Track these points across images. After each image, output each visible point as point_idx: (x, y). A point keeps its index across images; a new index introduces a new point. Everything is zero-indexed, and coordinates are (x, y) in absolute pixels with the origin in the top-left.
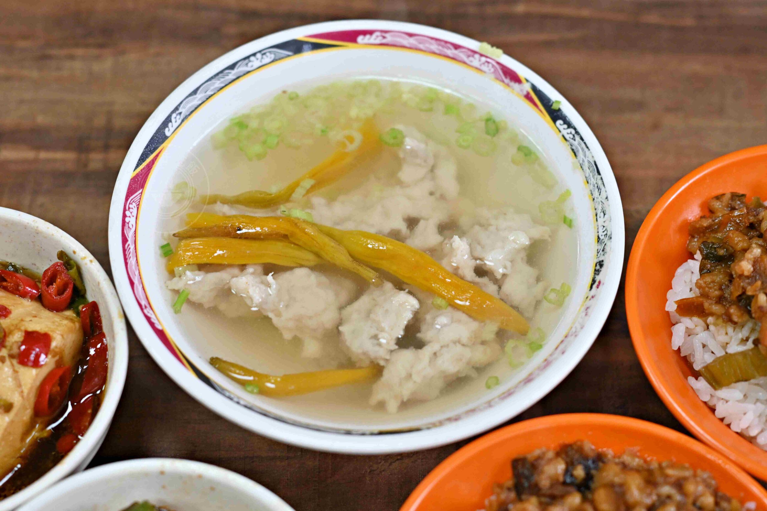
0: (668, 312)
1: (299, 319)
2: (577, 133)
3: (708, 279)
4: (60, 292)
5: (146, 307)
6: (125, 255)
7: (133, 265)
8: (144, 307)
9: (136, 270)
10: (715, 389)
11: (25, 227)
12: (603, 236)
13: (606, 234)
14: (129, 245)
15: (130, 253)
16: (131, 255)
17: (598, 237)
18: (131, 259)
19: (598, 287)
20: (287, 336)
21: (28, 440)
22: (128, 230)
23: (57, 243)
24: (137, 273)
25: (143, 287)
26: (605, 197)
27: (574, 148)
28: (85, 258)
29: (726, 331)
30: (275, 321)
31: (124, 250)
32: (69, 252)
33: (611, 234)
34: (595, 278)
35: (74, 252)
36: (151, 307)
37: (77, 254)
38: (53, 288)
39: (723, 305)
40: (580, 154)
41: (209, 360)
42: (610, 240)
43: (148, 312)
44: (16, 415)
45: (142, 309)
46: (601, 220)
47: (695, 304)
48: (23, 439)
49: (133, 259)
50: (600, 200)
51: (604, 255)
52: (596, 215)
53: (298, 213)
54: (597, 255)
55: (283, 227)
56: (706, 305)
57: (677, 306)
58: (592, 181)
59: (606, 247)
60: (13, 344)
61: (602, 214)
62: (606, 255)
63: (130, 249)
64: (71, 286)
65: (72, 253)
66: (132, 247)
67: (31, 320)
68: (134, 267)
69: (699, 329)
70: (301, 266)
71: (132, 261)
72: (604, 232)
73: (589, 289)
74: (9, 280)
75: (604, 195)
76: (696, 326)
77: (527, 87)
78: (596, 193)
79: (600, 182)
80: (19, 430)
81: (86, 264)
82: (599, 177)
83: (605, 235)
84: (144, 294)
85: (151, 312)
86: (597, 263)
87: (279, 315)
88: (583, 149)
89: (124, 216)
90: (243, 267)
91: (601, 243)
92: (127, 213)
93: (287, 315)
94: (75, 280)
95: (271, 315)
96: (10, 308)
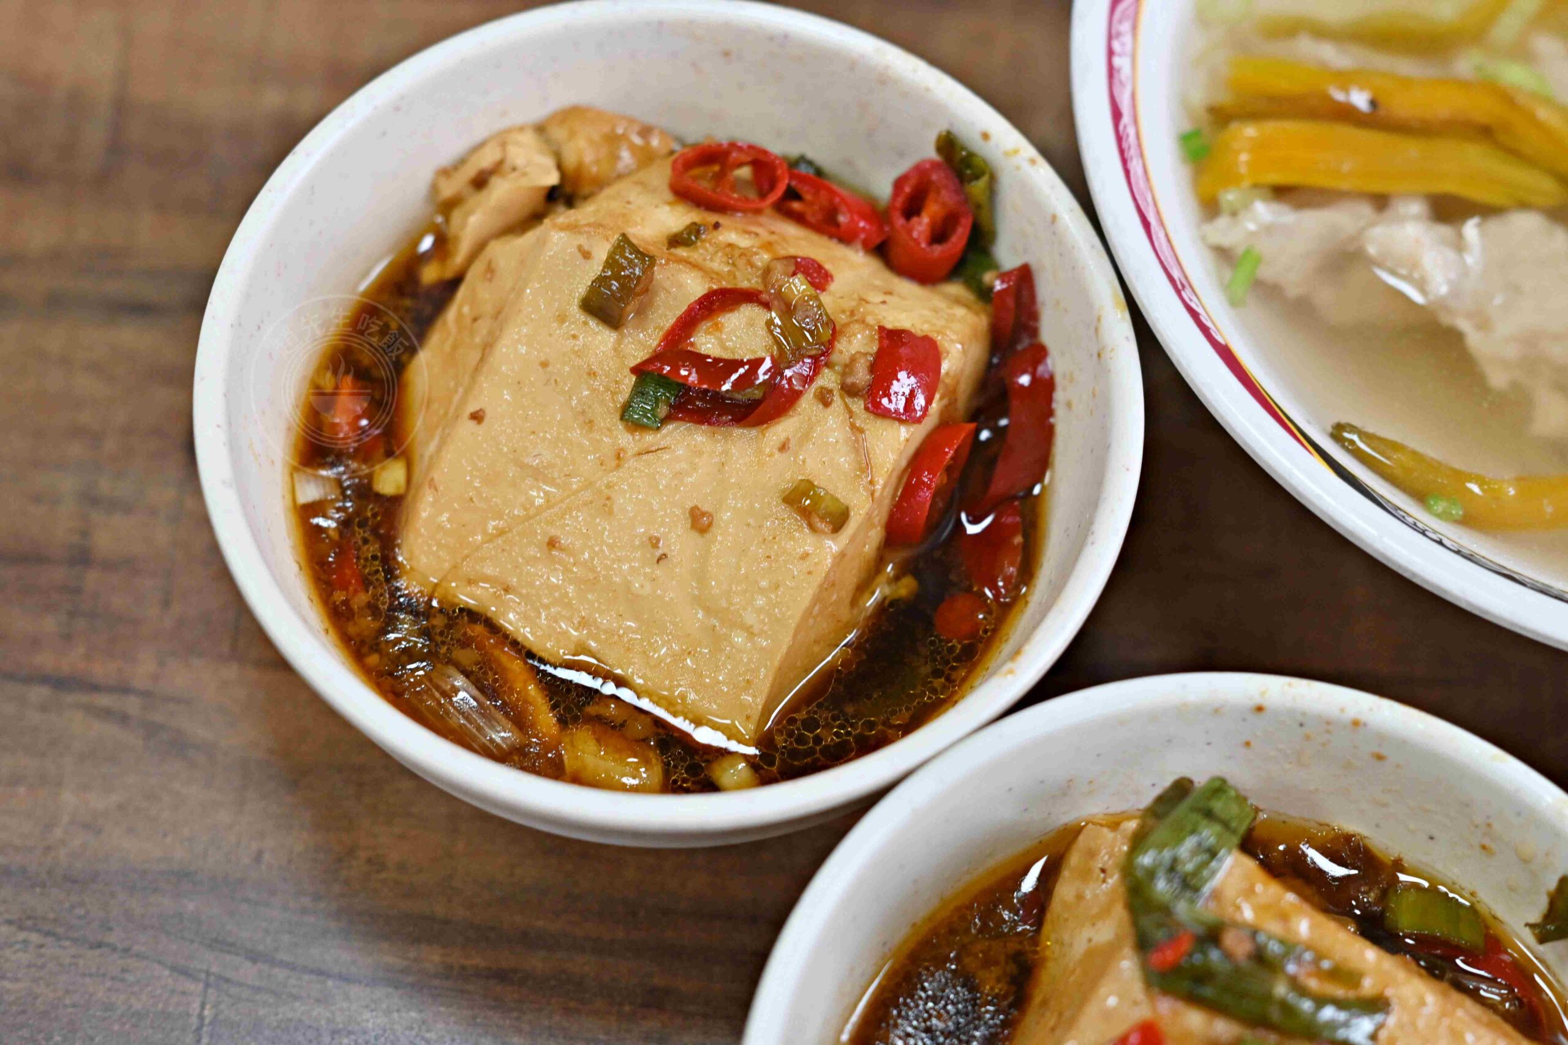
1: (1530, 340)
4: (939, 235)
5: (1183, 286)
6: (1122, 152)
8: (1178, 284)
9: (1147, 191)
11: (853, 64)
14: (1125, 126)
15: (1130, 148)
16: (1132, 152)
20: (1498, 379)
21: (871, 602)
22: (1119, 88)
23: (938, 108)
24: (1150, 199)
25: (1167, 235)
28: (1016, 152)
30: (1474, 339)
31: (1119, 139)
32: (969, 136)
35: (986, 136)
36: (1191, 286)
37: (992, 141)
38: (922, 225)
41: (1330, 430)
43: (1191, 300)
44: (853, 539)
45: (1178, 292)
48: (854, 602)
53: (1514, 75)
55: (1482, 109)
60: (853, 359)
63: (1128, 135)
64: (966, 222)
66: (1131, 131)
67: (884, 302)
70: (1524, 206)
71: (1135, 166)
74: (808, 197)
80: (851, 578)
81: (1018, 168)
84: (1172, 253)
85: (1194, 298)
87: (1484, 324)
89: (1111, 53)
90: (1381, 202)
92: (1116, 46)
93: (1506, 327)
94: (977, 208)
95: (1464, 325)
96: (828, 266)
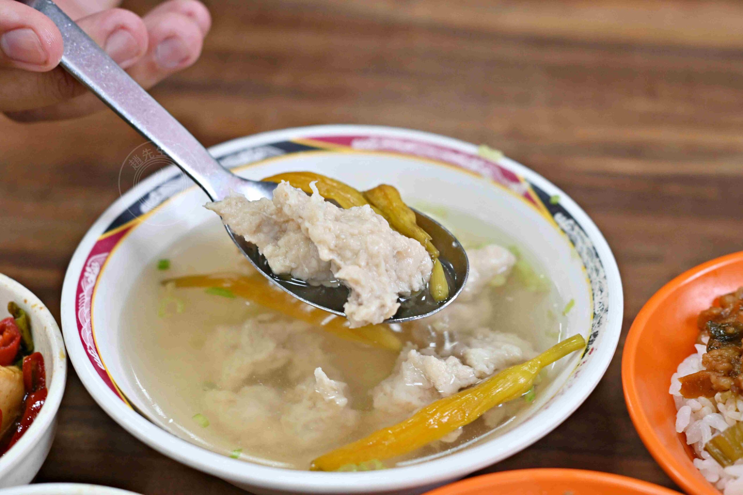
0: (672, 395)
2: (576, 222)
3: (716, 353)
5: (90, 348)
7: (84, 313)
8: (88, 347)
9: (87, 317)
10: (723, 466)
12: (599, 311)
13: (603, 309)
14: (84, 296)
15: (83, 303)
16: (84, 304)
17: (595, 314)
18: (84, 308)
19: (590, 354)
22: (85, 283)
23: (10, 293)
24: (88, 321)
26: (603, 276)
27: (573, 238)
28: (35, 305)
29: (736, 406)
32: (20, 303)
33: (608, 308)
34: (588, 347)
35: (25, 302)
36: (96, 349)
37: (28, 302)
39: (732, 377)
40: (579, 243)
42: (607, 313)
43: (92, 353)
46: (597, 299)
47: (701, 379)
49: (87, 307)
50: (598, 280)
51: (599, 326)
52: (593, 295)
54: (592, 329)
56: (713, 378)
57: (681, 384)
58: (591, 265)
59: (602, 319)
61: (600, 292)
62: (601, 326)
63: (84, 299)
64: (18, 339)
65: (23, 303)
66: (87, 299)
68: (85, 315)
69: (706, 409)
71: (84, 310)
72: (600, 307)
73: (581, 358)
75: (602, 274)
76: (703, 407)
77: (526, 187)
78: (594, 275)
79: (598, 265)
81: (36, 312)
82: (597, 260)
83: (601, 310)
85: (95, 352)
86: (592, 335)
88: (582, 238)
89: (84, 270)
91: (597, 318)
92: (88, 269)
94: (22, 331)
